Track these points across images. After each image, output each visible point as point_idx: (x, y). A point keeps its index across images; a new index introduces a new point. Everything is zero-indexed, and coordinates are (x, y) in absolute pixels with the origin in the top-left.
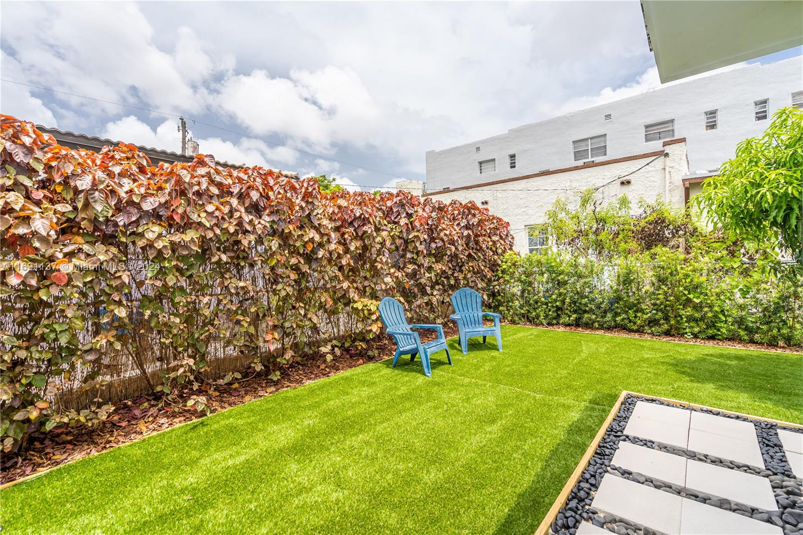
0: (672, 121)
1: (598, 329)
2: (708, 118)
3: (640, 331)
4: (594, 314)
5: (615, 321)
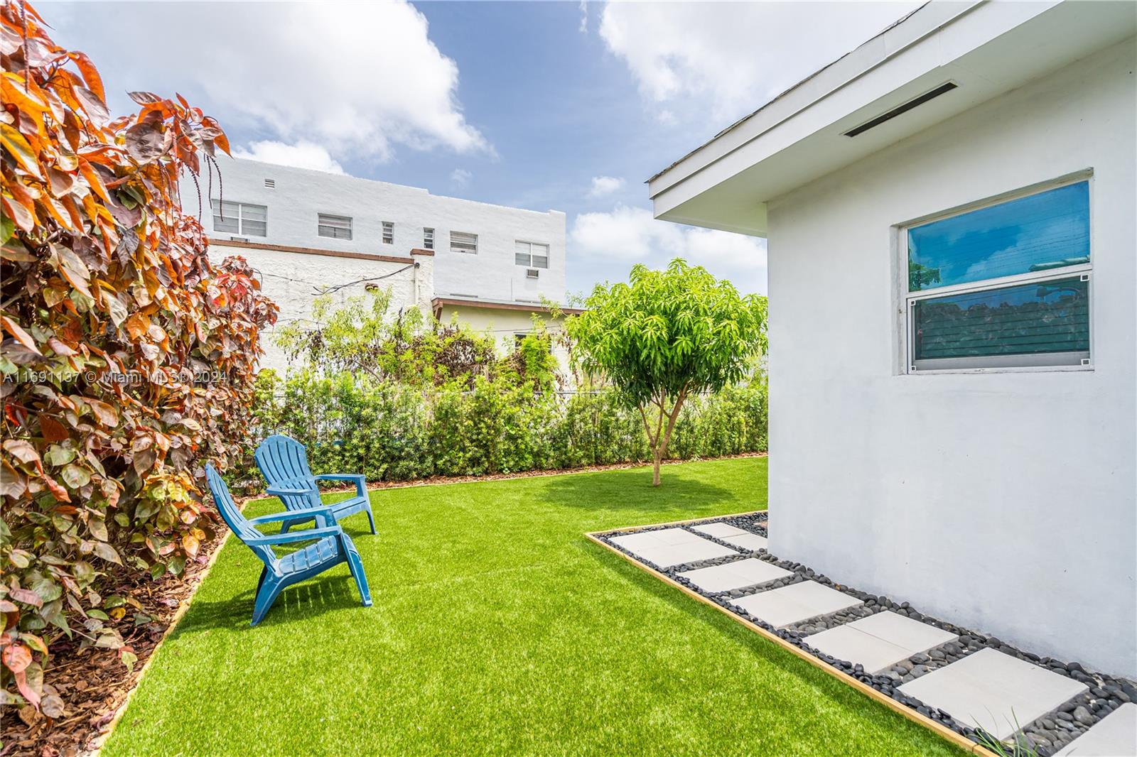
0: (350, 219)
1: (417, 479)
2: (384, 229)
3: (462, 474)
4: (412, 460)
5: (436, 465)
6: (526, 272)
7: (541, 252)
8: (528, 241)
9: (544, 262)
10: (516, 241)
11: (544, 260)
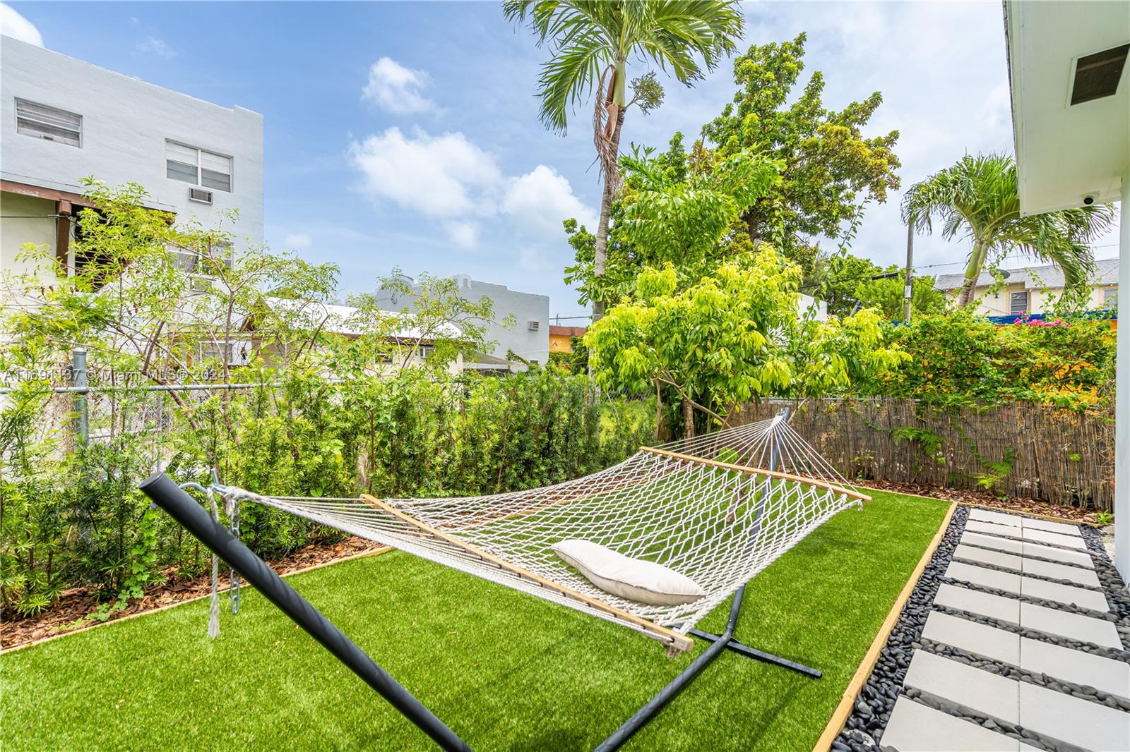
6: (188, 193)
7: (219, 166)
8: (193, 144)
9: (225, 182)
10: (168, 141)
11: (226, 180)
